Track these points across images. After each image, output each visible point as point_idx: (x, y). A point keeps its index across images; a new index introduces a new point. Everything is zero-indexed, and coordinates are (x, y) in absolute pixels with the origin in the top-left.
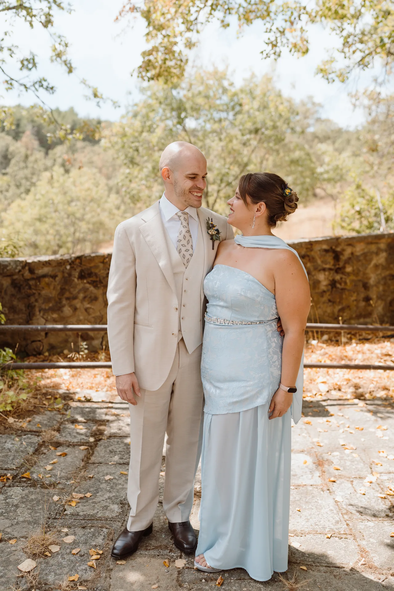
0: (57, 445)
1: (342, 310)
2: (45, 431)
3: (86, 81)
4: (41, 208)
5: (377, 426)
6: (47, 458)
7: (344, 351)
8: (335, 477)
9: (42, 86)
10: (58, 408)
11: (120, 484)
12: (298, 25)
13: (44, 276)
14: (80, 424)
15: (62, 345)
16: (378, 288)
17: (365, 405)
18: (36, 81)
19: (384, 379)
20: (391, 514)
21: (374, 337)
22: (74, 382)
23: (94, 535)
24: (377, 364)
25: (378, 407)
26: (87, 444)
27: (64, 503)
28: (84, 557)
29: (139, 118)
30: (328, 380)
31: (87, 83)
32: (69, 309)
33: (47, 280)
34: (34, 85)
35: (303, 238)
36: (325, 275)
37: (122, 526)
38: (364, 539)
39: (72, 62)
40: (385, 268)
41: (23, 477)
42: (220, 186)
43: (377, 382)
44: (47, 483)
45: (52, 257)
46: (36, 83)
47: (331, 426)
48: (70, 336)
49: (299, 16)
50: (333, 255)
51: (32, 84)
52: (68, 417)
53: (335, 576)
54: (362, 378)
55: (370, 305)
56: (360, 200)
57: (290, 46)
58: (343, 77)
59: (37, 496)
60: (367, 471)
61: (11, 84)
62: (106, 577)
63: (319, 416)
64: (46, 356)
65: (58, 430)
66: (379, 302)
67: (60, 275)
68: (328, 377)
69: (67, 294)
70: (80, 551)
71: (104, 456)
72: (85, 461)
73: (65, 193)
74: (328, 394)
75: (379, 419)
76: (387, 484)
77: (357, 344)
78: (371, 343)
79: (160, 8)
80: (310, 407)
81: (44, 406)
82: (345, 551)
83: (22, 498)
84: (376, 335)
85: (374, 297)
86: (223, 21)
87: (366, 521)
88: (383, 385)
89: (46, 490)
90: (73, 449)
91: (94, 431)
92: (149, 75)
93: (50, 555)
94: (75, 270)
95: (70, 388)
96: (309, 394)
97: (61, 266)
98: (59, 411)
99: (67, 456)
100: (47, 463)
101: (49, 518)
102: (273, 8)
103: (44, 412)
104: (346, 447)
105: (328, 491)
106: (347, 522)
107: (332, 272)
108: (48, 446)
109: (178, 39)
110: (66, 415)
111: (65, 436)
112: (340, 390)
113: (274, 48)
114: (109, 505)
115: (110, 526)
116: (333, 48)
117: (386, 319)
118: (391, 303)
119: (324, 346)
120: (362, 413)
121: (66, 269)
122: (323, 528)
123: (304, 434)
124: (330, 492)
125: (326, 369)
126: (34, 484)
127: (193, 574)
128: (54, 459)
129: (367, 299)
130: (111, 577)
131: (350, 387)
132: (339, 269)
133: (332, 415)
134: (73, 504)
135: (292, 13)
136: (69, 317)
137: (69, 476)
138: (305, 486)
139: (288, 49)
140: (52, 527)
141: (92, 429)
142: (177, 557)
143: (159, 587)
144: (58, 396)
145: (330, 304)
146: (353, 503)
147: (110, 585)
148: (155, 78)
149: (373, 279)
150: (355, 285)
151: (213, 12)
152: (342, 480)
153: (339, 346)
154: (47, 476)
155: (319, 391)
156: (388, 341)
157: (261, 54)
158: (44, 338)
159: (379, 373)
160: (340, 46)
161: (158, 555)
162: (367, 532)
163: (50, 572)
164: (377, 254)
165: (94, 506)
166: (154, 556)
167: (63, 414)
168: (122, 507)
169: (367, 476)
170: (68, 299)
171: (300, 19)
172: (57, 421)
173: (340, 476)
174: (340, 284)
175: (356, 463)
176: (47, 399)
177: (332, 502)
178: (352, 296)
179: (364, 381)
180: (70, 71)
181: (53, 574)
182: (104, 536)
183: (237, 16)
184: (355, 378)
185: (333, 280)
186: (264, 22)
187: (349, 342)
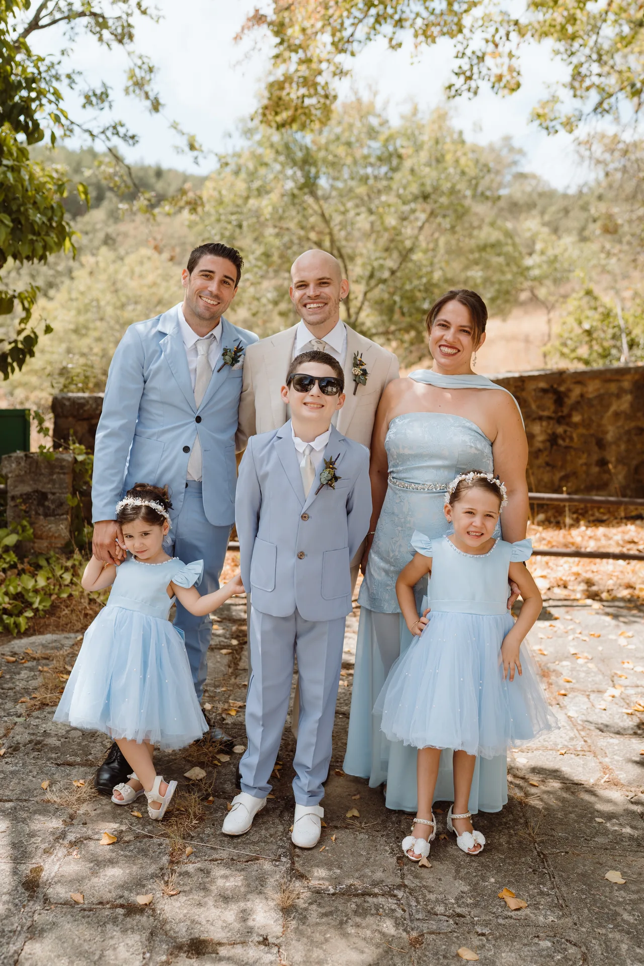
1: (565, 478)
3: (177, 124)
4: (79, 312)
5: (620, 632)
7: (569, 537)
8: (566, 690)
9: (117, 134)
12: (505, 48)
16: (618, 446)
17: (602, 607)
18: (107, 125)
19: (628, 574)
20: (639, 732)
21: (612, 518)
24: (617, 552)
25: (619, 609)
26: (230, 648)
29: (243, 175)
30: (548, 573)
31: (179, 127)
34: (103, 132)
35: (510, 372)
36: (541, 426)
38: (607, 756)
39: (159, 95)
40: (629, 417)
42: (368, 284)
43: (618, 578)
46: (108, 128)
47: (556, 631)
49: (508, 35)
50: (554, 397)
51: (101, 130)
53: (572, 792)
54: (597, 571)
55: (608, 472)
56: (590, 313)
57: (493, 79)
58: (569, 125)
60: (608, 684)
61: (71, 131)
66: (620, 467)
68: (549, 571)
72: (233, 667)
73: (116, 291)
74: (549, 593)
75: (622, 624)
76: (634, 699)
77: (587, 527)
78: (608, 526)
79: (300, 19)
82: (583, 768)
84: (614, 516)
85: (613, 459)
86: (391, 40)
87: (608, 738)
88: (626, 581)
91: (235, 632)
92: (279, 119)
93: (219, 764)
102: (467, 21)
104: (579, 656)
105: (558, 706)
106: (585, 738)
107: (552, 422)
109: (324, 66)
112: (565, 587)
113: (468, 82)
116: (557, 82)
117: (629, 492)
118: (637, 469)
119: (540, 528)
120: (597, 616)
122: (554, 744)
124: (560, 707)
129: (603, 463)
131: (580, 583)
132: (563, 417)
133: (556, 619)
135: (497, 30)
139: (490, 85)
141: (231, 629)
145: (548, 468)
146: (590, 719)
148: (287, 125)
149: (611, 433)
150: (585, 442)
151: (377, 26)
152: (576, 694)
153: (561, 529)
156: (632, 524)
157: (447, 91)
159: (620, 565)
160: (568, 79)
162: (610, 750)
164: (618, 396)
169: (607, 690)
171: (508, 39)
173: (573, 689)
174: (564, 440)
175: (593, 674)
177: (563, 717)
178: (580, 458)
179: (600, 576)
180: (156, 107)
183: (412, 31)
184: (586, 572)
185: (554, 434)
186: (454, 41)
187: (576, 524)
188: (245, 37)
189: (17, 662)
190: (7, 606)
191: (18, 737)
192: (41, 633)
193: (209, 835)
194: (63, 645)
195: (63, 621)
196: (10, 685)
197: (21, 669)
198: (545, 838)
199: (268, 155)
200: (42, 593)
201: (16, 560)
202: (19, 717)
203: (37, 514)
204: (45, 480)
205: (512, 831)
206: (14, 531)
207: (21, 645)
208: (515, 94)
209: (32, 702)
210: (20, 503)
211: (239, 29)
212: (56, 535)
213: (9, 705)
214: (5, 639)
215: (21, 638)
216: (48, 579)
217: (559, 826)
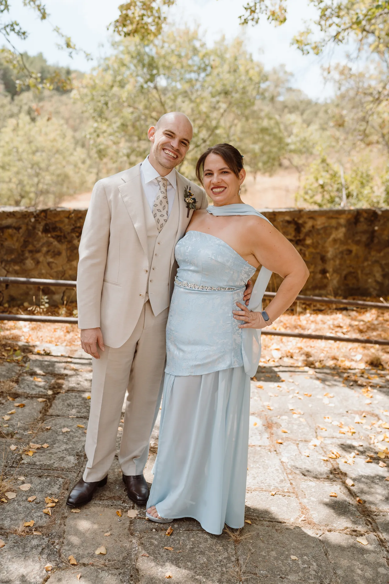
0: (16, 396)
2: (4, 382)
3: (59, 29)
4: (5, 154)
5: (325, 394)
6: (5, 408)
7: (298, 321)
8: (282, 439)
9: (14, 30)
10: (17, 360)
11: (77, 437)
13: (8, 227)
14: (39, 376)
15: (22, 298)
16: (335, 261)
17: (315, 373)
18: (7, 24)
19: (334, 349)
20: (331, 476)
21: (328, 309)
22: (34, 334)
23: (49, 484)
24: (329, 334)
25: (326, 375)
26: (45, 397)
27: (21, 452)
28: (39, 504)
29: (111, 72)
30: (281, 347)
31: (60, 31)
32: (32, 262)
33: (10, 231)
34: (5, 28)
35: (267, 208)
37: (78, 476)
38: (305, 498)
39: (45, 7)
40: (343, 243)
43: (327, 352)
44: (5, 432)
45: (17, 209)
46: (7, 26)
47: (281, 391)
48: (31, 289)
50: (295, 227)
51: (3, 26)
52: (27, 369)
53: (276, 530)
54: (314, 347)
55: (326, 278)
56: (324, 174)
57: (269, 13)
58: (317, 49)
60: (312, 435)
62: (61, 524)
63: (271, 381)
64: (5, 308)
65: (17, 382)
66: (335, 275)
67: (24, 228)
68: (281, 345)
69: (30, 247)
70: (36, 499)
71: (62, 409)
72: (43, 413)
73: (30, 142)
74: (280, 361)
75: (327, 387)
76: (330, 448)
77: (311, 314)
78: (324, 314)
80: (263, 372)
81: (3, 357)
82: (287, 507)
84: (329, 307)
85: (331, 270)
87: (309, 481)
88: (332, 355)
89: (4, 439)
90: (32, 401)
91: (53, 384)
92: (125, 30)
93: (6, 501)
94: (40, 223)
95: (30, 340)
96: (262, 360)
97: (26, 218)
98: (18, 363)
99: (25, 407)
100: (5, 413)
101: (6, 467)
103: (2, 363)
104: (294, 411)
105: (275, 452)
106: (291, 481)
108: (6, 396)
110: (25, 367)
111: (24, 388)
112: (292, 357)
113: (253, 14)
114: (65, 456)
115: (66, 476)
116: (311, 20)
117: (340, 292)
118: (346, 277)
120: (311, 380)
121: (31, 221)
122: (268, 486)
123: (255, 398)
124: (277, 453)
125: (279, 337)
127: (144, 524)
128: (12, 409)
129: (324, 272)
130: (66, 524)
131: (301, 354)
132: (300, 240)
133: (283, 381)
134: (30, 454)
136: (31, 270)
137: (27, 427)
138: (254, 447)
139: (267, 17)
140: (9, 475)
141: (51, 382)
142: (130, 507)
143: (111, 535)
144: (17, 348)
146: (297, 465)
147: (64, 532)
148: (131, 35)
149: (331, 252)
150: (313, 258)
152: (289, 442)
153: (294, 315)
154: (5, 425)
155: (273, 357)
156: (340, 313)
157: (239, 19)
158: (4, 289)
159: (330, 343)
160: (317, 18)
161: (112, 506)
162: (308, 491)
163: (6, 517)
164: (337, 229)
165: (51, 456)
166: (108, 506)
167: (22, 366)
168: (78, 459)
169: (312, 440)
170: (31, 252)
172: (15, 372)
173: (287, 439)
175: (302, 427)
176: (6, 350)
177: (277, 462)
179: (316, 351)
180: (44, 17)
181: (9, 519)
182: (60, 485)
184: (307, 347)
187: (303, 312)
199: (127, 58)
205: (224, 569)
208: (283, 25)
217: (262, 564)
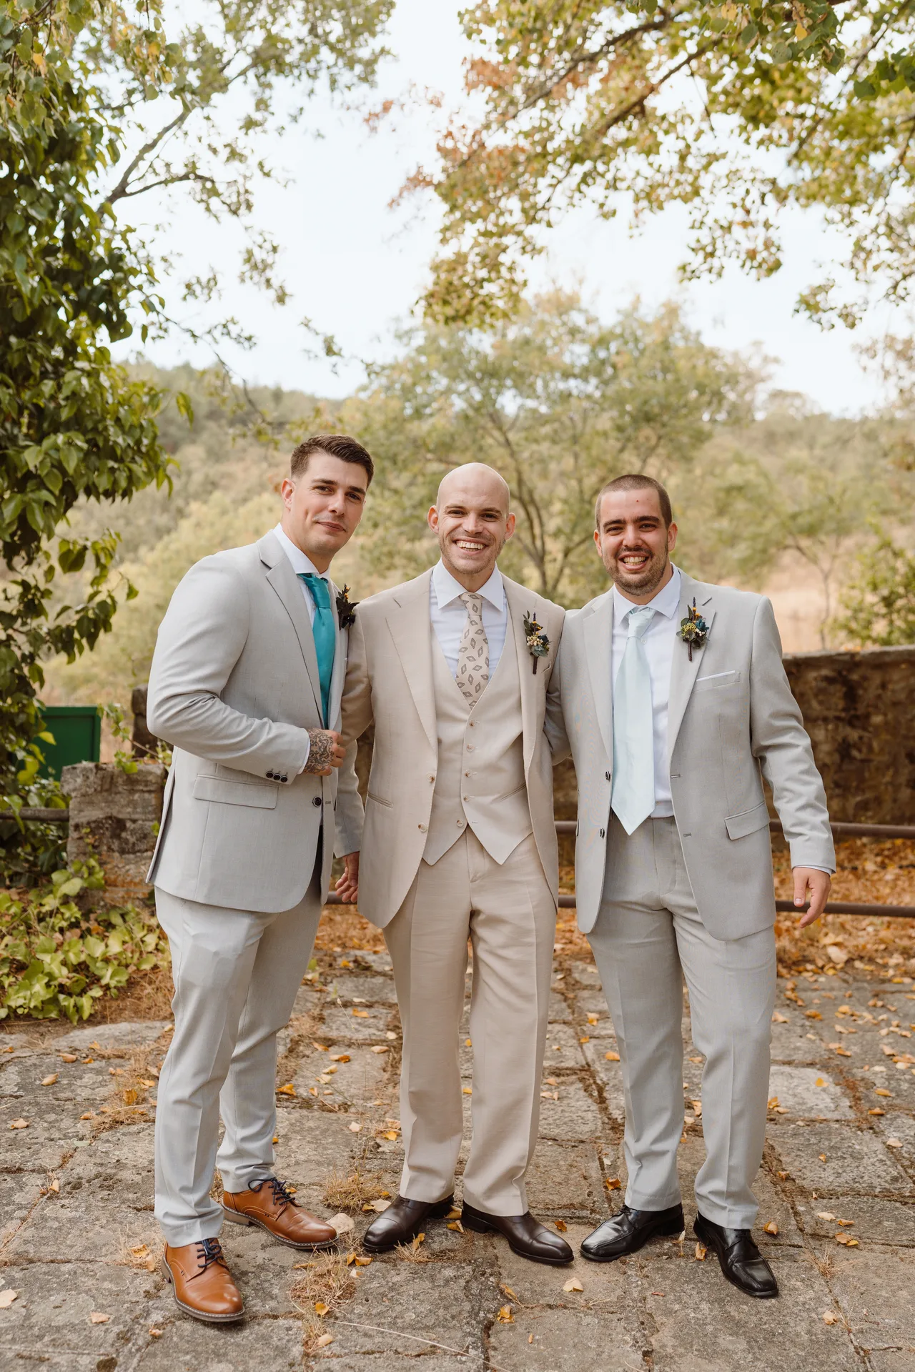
0: (329, 1043)
2: (297, 1019)
3: (310, 321)
6: (315, 1063)
8: (882, 1108)
9: (228, 334)
10: (311, 980)
12: (760, 215)
14: (359, 1009)
18: (215, 322)
26: (385, 1044)
27: (373, 1134)
31: (311, 324)
34: (209, 332)
36: (827, 730)
39: (286, 285)
41: (282, 1093)
44: (330, 1103)
46: (216, 327)
49: (763, 196)
50: (844, 689)
51: (207, 329)
52: (333, 996)
53: (902, 1260)
57: (743, 256)
58: (849, 319)
59: (317, 1123)
61: (166, 330)
65: (321, 1019)
68: (846, 936)
72: (390, 1072)
80: (816, 990)
83: (292, 1125)
86: (602, 206)
89: (332, 1115)
90: (361, 1052)
91: (392, 1021)
92: (449, 311)
98: (313, 985)
99: (352, 1062)
100: (317, 1072)
101: (354, 1158)
102: (706, 180)
104: (898, 1057)
105: (871, 1131)
107: (841, 725)
108: (311, 1043)
109: (509, 240)
110: (328, 992)
111: (338, 1029)
112: (871, 960)
113: (709, 260)
116: (833, 260)
122: (870, 1187)
123: (809, 1036)
124: (875, 1132)
126: (307, 1104)
128: (328, 1065)
132: (857, 717)
134: (392, 1137)
137: (367, 1094)
138: (825, 1123)
139: (740, 263)
140: (363, 1172)
141: (386, 1018)
145: (837, 791)
148: (460, 319)
150: (891, 754)
151: (583, 187)
152: (897, 1113)
154: (326, 1092)
155: (830, 960)
157: (681, 272)
160: (848, 256)
167: (321, 991)
171: (763, 203)
172: (313, 1002)
173: (892, 1107)
174: (860, 751)
177: (877, 1145)
178: (883, 775)
180: (281, 299)
183: (631, 194)
184: (901, 938)
185: (844, 740)
186: (689, 206)
188: (403, 202)
189: (77, 1060)
190: (68, 982)
191: (79, 1170)
192: (113, 1021)
193: (360, 1316)
194: (144, 1039)
195: (144, 1005)
196: (68, 1094)
197: (84, 1072)
198: (865, 1326)
200: (116, 962)
201: (78, 915)
202: (81, 1139)
203: (110, 849)
204: (123, 802)
205: (813, 1315)
206: (77, 874)
207: (84, 1037)
208: (775, 275)
209: (100, 1119)
210: (87, 834)
211: (396, 193)
212: (137, 880)
213: (66, 1123)
214: (60, 1029)
215: (83, 1028)
216: (124, 943)
217: (886, 1310)
